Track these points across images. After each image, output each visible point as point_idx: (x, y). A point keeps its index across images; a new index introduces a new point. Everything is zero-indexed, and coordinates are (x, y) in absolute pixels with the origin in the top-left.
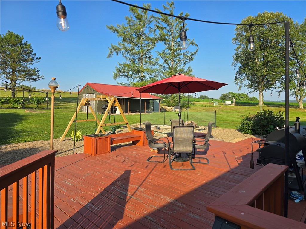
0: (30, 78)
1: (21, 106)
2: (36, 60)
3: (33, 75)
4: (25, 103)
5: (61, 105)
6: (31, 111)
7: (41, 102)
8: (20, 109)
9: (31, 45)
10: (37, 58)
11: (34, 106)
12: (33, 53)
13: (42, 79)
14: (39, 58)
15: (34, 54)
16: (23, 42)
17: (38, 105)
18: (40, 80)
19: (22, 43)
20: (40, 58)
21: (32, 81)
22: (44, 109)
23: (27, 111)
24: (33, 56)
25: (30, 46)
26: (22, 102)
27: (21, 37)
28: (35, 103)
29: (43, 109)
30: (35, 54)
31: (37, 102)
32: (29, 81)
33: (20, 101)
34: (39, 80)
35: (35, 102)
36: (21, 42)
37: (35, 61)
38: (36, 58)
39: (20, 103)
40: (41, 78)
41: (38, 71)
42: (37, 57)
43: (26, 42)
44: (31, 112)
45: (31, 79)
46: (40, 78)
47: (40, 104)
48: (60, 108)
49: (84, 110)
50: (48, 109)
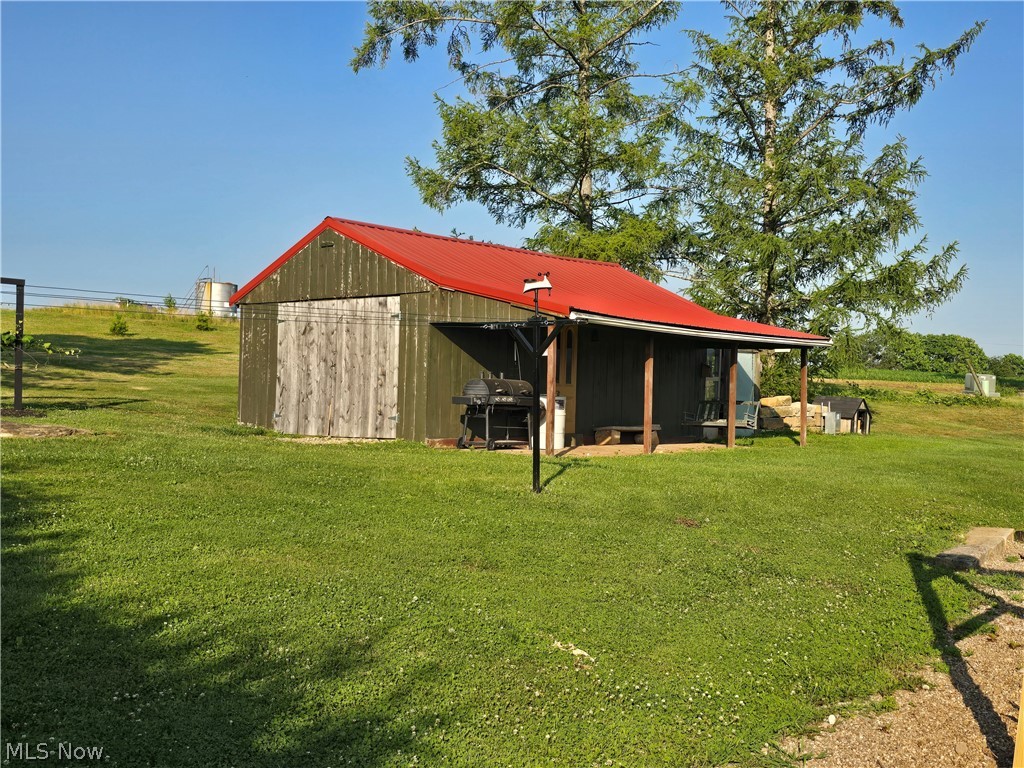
5: (52, 383)
48: (82, 406)
49: (286, 417)
50: (21, 409)
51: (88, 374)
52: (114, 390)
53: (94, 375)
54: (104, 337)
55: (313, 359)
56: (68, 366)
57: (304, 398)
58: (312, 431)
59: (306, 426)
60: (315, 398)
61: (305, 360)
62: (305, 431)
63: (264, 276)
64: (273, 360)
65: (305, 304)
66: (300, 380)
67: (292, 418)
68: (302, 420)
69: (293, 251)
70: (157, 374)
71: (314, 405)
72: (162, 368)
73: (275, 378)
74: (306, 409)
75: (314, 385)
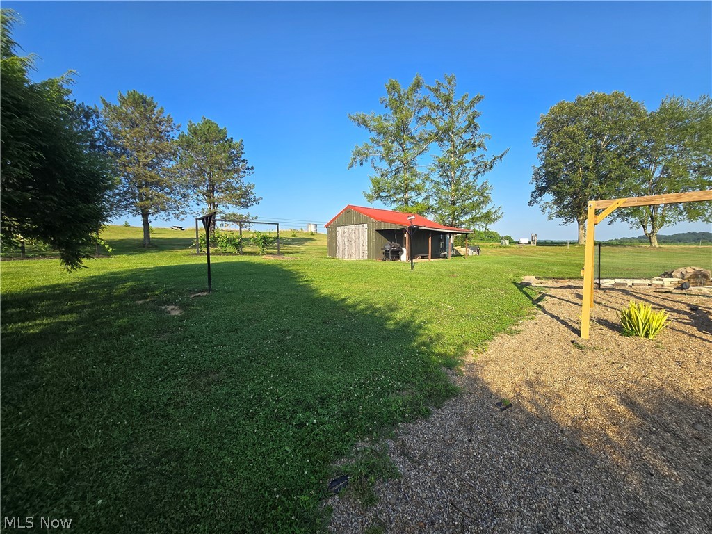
1: (237, 251)
4: (243, 244)
7: (269, 242)
8: (236, 254)
9: (243, 143)
10: (248, 168)
11: (256, 249)
13: (257, 203)
14: (250, 167)
17: (263, 246)
19: (226, 139)
20: (253, 168)
21: (241, 207)
26: (239, 243)
27: (223, 129)
31: (263, 242)
32: (238, 208)
33: (237, 241)
35: (259, 242)
36: (225, 137)
37: (246, 172)
39: (235, 245)
43: (230, 138)
46: (252, 202)
47: (267, 245)
49: (339, 254)
50: (279, 254)
55: (346, 240)
57: (344, 250)
58: (346, 257)
60: (346, 250)
61: (343, 240)
62: (344, 258)
63: (332, 221)
64: (336, 241)
65: (343, 227)
66: (342, 245)
67: (341, 254)
68: (343, 255)
69: (340, 214)
73: (336, 245)
74: (344, 252)
75: (346, 246)
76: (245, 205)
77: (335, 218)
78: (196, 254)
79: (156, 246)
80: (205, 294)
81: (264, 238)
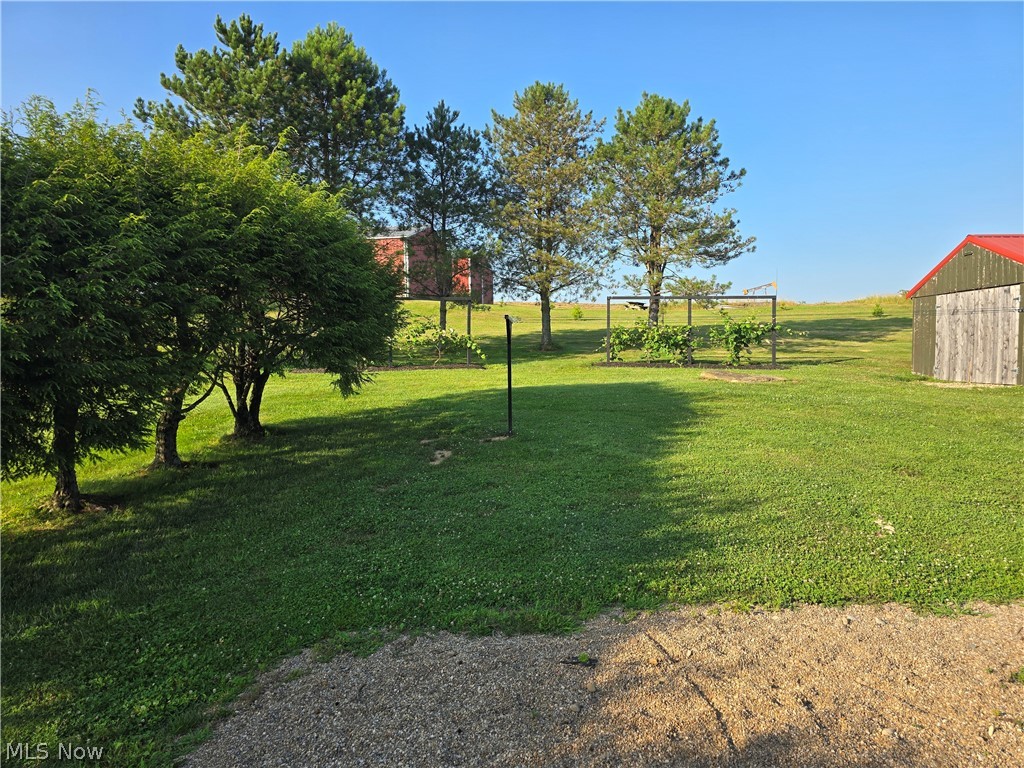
0: (706, 253)
1: (680, 357)
2: (727, 182)
3: (718, 238)
4: (693, 344)
5: (810, 349)
6: (725, 374)
7: (749, 341)
8: (676, 366)
9: (716, 127)
10: (733, 176)
11: (722, 354)
12: (718, 159)
13: (748, 250)
14: (737, 173)
15: (721, 163)
16: (690, 121)
17: (737, 349)
18: (740, 257)
19: (686, 126)
20: (743, 172)
21: (712, 263)
22: (761, 368)
23: (710, 376)
24: (720, 168)
25: (712, 129)
26: (685, 342)
27: (682, 106)
28: (727, 343)
29: (757, 365)
30: (725, 162)
31: (736, 339)
32: (705, 265)
33: (679, 338)
34: (736, 256)
35: (727, 338)
36: (684, 121)
37: (725, 186)
38: (728, 173)
39: (676, 345)
40: (745, 249)
41: (733, 225)
42: (733, 173)
43: (696, 122)
44: (726, 379)
45: (711, 255)
46: (741, 246)
47: (746, 345)
48: (817, 363)
49: (941, 370)
50: (775, 365)
51: (837, 342)
52: (847, 352)
53: (842, 343)
54: (867, 319)
55: (959, 331)
56: (828, 339)
57: (953, 357)
58: (958, 378)
59: (954, 376)
60: (960, 357)
61: (953, 332)
62: (954, 378)
63: (928, 278)
64: (934, 333)
65: (954, 295)
66: (950, 345)
67: (945, 370)
68: (952, 371)
69: (946, 260)
70: (883, 341)
71: (959, 362)
72: (890, 337)
73: (934, 344)
74: (955, 364)
75: (960, 348)
76: (723, 257)
77: (932, 274)
78: (604, 365)
79: (560, 348)
80: (502, 438)
81: (738, 331)
